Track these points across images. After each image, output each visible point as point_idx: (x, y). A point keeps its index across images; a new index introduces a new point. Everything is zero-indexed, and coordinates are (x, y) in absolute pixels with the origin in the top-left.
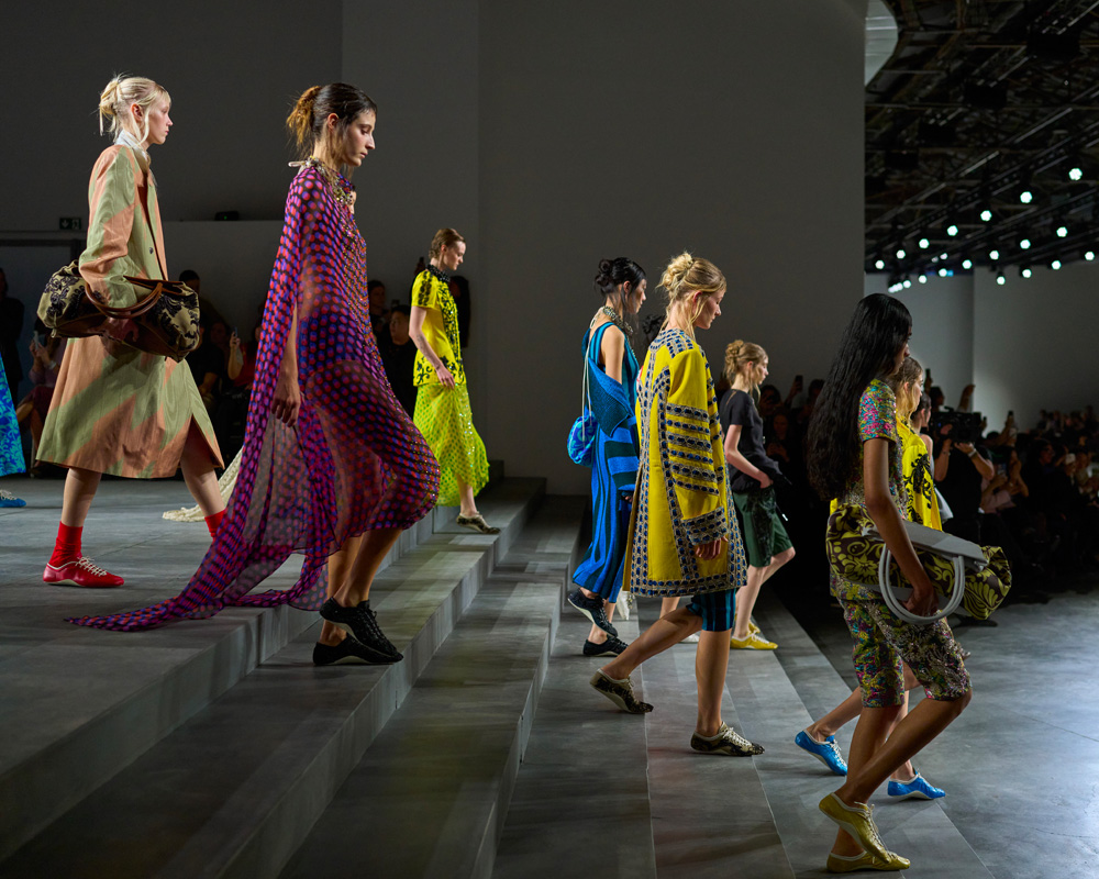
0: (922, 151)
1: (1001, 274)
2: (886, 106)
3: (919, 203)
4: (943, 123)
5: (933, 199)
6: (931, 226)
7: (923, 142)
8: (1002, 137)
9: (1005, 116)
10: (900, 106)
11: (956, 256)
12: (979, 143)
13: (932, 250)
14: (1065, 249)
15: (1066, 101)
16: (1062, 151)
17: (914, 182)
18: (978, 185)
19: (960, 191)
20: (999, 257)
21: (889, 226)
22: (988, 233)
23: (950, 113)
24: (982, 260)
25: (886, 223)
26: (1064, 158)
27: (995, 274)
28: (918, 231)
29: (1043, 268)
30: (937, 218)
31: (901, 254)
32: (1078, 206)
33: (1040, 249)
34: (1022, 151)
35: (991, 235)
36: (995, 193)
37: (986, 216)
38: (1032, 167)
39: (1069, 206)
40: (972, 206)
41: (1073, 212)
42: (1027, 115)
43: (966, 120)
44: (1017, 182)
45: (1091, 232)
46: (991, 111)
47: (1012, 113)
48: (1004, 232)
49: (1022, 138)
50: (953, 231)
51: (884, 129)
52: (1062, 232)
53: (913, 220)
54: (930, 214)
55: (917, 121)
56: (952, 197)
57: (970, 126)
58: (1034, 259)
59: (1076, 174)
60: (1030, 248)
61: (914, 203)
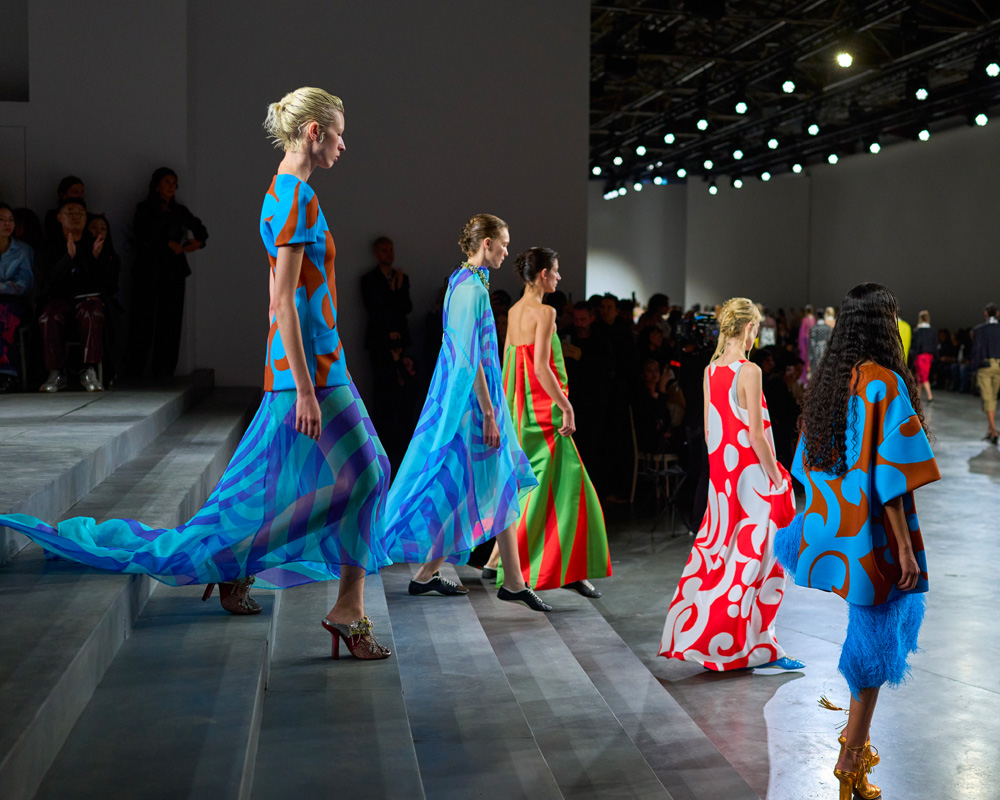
0: (642, 57)
1: (713, 184)
2: (609, 9)
3: (635, 110)
4: (662, 30)
5: (648, 107)
6: (648, 133)
7: (644, 47)
8: (716, 48)
9: (719, 27)
10: (622, 10)
11: (670, 165)
12: (694, 52)
13: (648, 158)
14: (773, 161)
15: (780, 15)
16: (776, 63)
17: (632, 88)
18: (695, 94)
19: (675, 100)
20: (714, 167)
21: (606, 132)
22: (702, 143)
23: (672, 19)
24: (696, 169)
25: (603, 128)
26: (778, 70)
27: (707, 184)
28: (635, 138)
29: (752, 179)
30: (655, 126)
31: (618, 161)
32: (788, 119)
33: (751, 160)
34: (737, 62)
35: (705, 146)
36: (712, 102)
37: (702, 125)
38: (747, 78)
39: (780, 119)
40: (688, 114)
41: (783, 124)
42: (741, 27)
43: (682, 28)
44: (733, 92)
45: (799, 145)
46: (706, 21)
47: (726, 24)
48: (718, 142)
49: (737, 49)
50: (669, 139)
51: (604, 33)
52: (773, 144)
53: (629, 127)
54: (647, 121)
55: (637, 27)
56: (667, 105)
57: (685, 35)
58: (745, 170)
59: (789, 87)
60: (743, 158)
61: (631, 110)
